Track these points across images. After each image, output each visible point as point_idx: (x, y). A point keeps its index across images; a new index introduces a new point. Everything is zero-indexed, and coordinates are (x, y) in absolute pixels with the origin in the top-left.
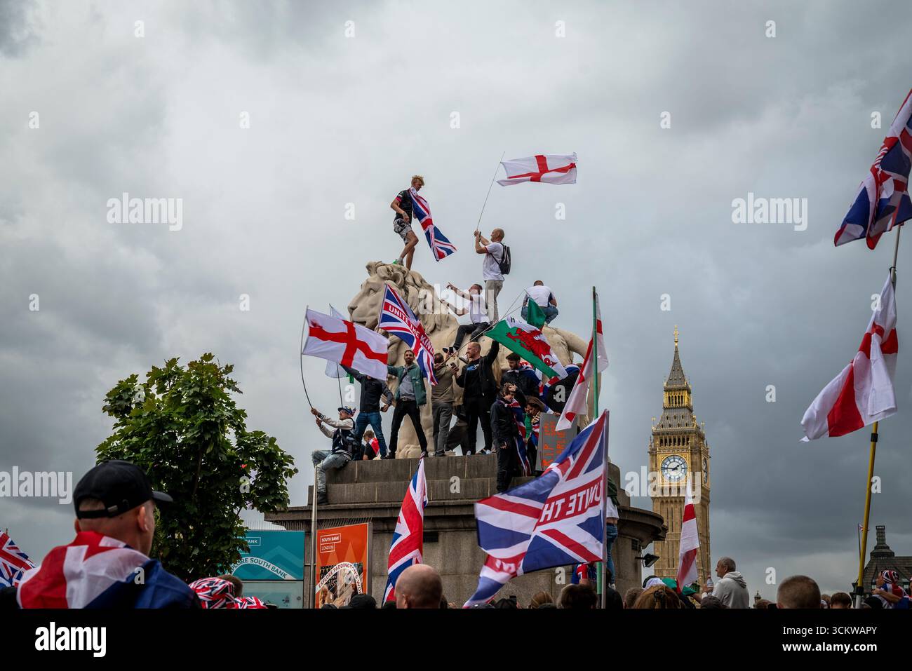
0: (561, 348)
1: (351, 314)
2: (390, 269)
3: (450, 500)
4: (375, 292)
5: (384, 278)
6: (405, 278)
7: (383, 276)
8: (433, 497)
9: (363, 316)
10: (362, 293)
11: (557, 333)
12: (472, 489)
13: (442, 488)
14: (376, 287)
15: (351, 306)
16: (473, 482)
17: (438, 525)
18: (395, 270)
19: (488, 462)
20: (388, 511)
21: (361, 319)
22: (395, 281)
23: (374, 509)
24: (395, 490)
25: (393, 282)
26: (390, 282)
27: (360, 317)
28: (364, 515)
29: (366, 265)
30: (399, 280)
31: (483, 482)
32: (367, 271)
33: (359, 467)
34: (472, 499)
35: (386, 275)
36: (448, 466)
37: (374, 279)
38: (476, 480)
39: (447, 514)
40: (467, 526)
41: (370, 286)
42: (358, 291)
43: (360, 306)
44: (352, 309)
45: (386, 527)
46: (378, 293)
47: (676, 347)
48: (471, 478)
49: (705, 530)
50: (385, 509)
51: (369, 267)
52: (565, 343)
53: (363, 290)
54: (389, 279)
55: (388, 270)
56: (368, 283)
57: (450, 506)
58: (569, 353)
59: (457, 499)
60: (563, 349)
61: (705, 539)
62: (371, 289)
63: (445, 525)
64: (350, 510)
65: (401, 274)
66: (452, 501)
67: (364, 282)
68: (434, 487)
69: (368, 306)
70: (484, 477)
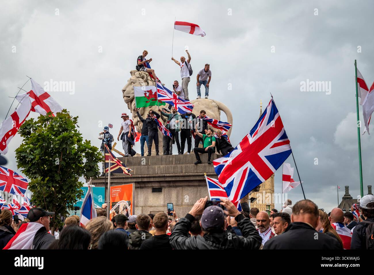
0: (215, 109)
1: (123, 93)
2: (141, 73)
3: (167, 174)
4: (134, 83)
5: (138, 77)
6: (147, 77)
7: (137, 76)
8: (160, 173)
9: (129, 94)
10: (128, 84)
11: (214, 102)
12: (176, 169)
13: (164, 169)
14: (134, 81)
15: (124, 89)
16: (177, 166)
17: (162, 185)
18: (143, 74)
19: (184, 157)
20: (140, 179)
21: (128, 95)
22: (143, 79)
23: (134, 178)
24: (143, 170)
25: (142, 79)
26: (140, 79)
27: (127, 94)
28: (129, 180)
29: (130, 71)
30: (144, 78)
31: (181, 167)
32: (130, 74)
33: (127, 160)
34: (177, 173)
35: (139, 76)
36: (166, 159)
37: (133, 78)
38: (179, 166)
39: (166, 180)
40: (174, 185)
41: (132, 81)
42: (127, 83)
43: (127, 89)
44: (124, 91)
45: (139, 186)
46: (135, 84)
47: (261, 109)
48: (176, 164)
49: (272, 188)
50: (139, 178)
51: (131, 73)
52: (217, 106)
53: (129, 82)
54: (140, 78)
55: (140, 74)
56: (131, 79)
57: (167, 177)
58: (219, 111)
59: (170, 174)
60: (216, 109)
61: (272, 192)
62: (132, 82)
63: (165, 185)
64: (123, 178)
65: (145, 76)
66: (168, 174)
67: (129, 79)
68: (160, 168)
69: (131, 90)
70: (182, 164)
